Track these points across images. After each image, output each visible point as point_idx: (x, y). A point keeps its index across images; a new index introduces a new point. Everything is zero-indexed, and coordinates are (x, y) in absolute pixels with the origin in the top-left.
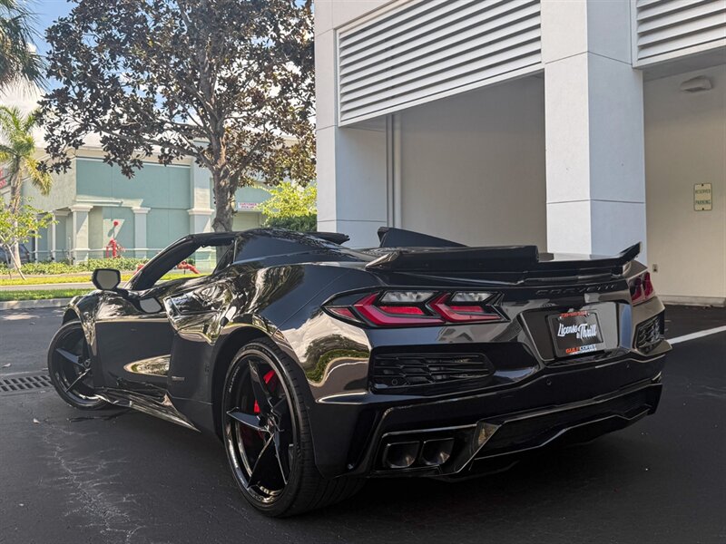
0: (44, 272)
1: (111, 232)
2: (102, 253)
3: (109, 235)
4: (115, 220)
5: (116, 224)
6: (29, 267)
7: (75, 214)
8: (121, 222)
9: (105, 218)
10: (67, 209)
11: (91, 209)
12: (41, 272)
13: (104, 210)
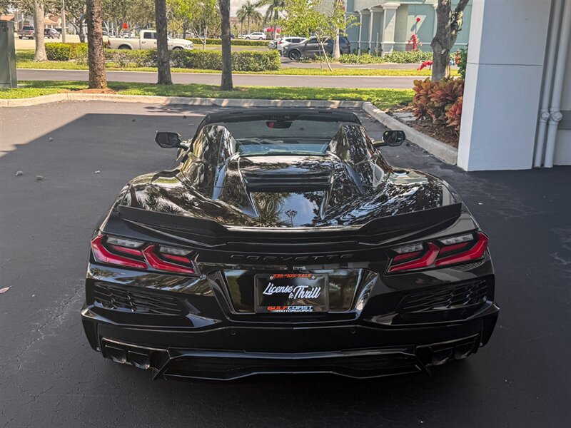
0: (355, 62)
1: (414, 27)
2: (405, 46)
3: (412, 30)
4: (418, 16)
5: (418, 20)
6: (345, 57)
7: (385, 11)
8: (423, 18)
9: (410, 14)
10: (380, 7)
11: (399, 7)
12: (353, 61)
13: (409, 7)
